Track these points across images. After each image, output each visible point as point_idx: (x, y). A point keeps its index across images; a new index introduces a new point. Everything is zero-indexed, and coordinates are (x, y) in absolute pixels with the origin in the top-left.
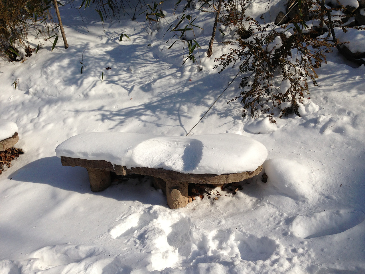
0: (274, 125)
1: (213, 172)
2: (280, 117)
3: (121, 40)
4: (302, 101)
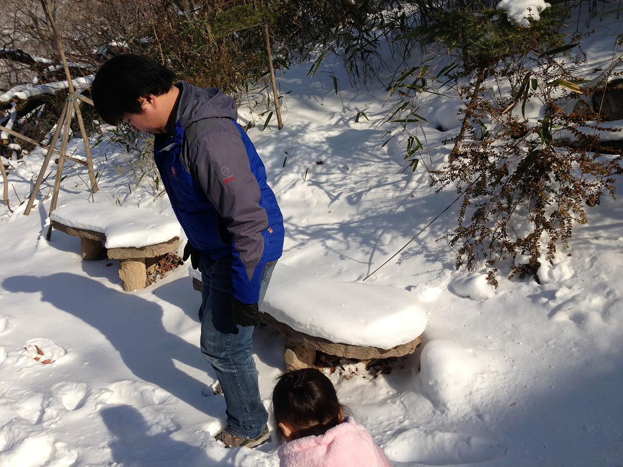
0: (492, 288)
1: (326, 337)
2: (510, 278)
3: (357, 121)
4: (553, 258)
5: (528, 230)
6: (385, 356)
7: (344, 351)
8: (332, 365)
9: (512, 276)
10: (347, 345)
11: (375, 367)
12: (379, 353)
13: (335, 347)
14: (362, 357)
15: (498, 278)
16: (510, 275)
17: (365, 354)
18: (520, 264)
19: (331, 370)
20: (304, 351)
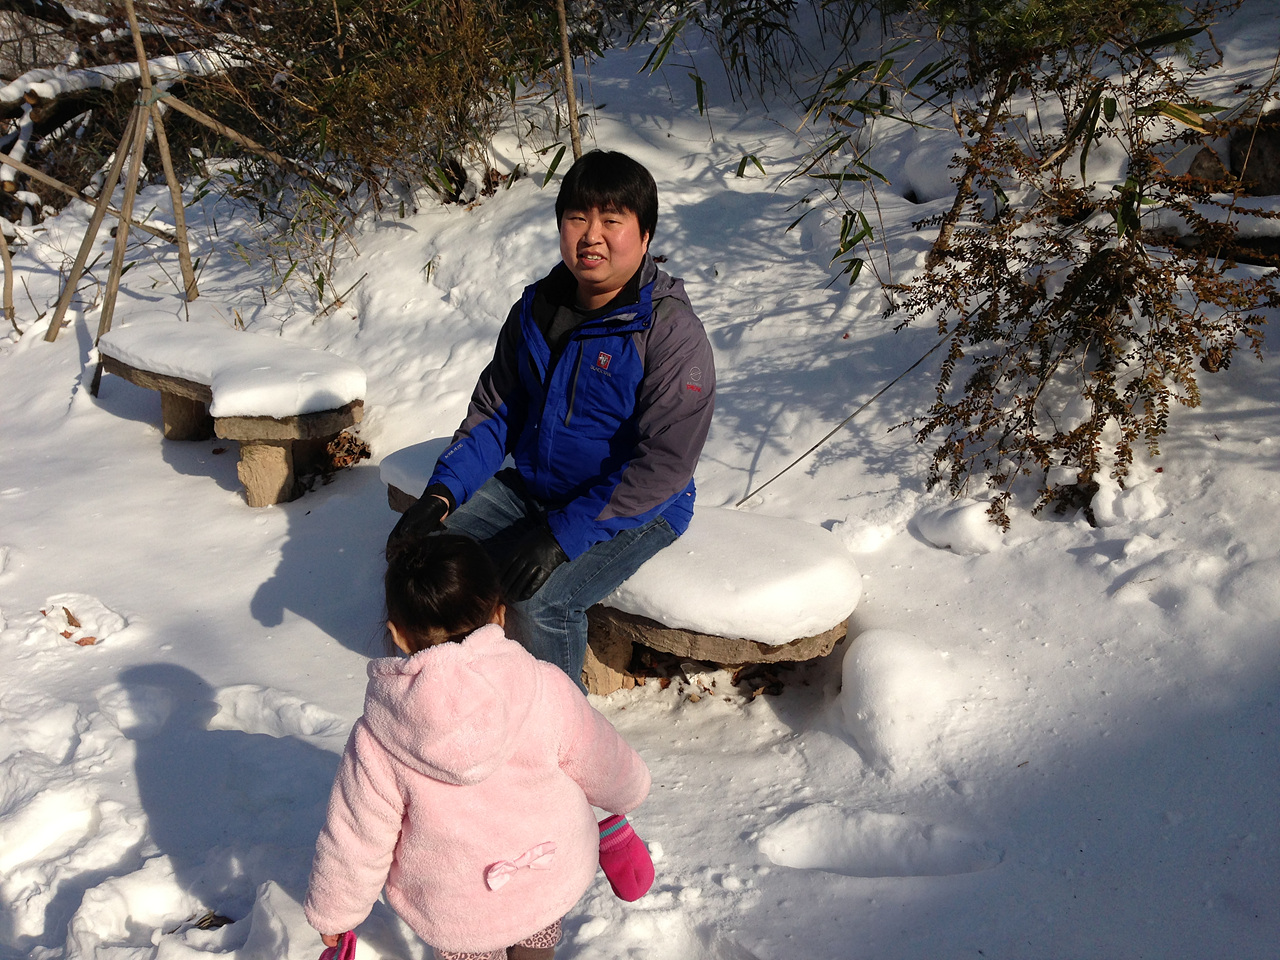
0: (997, 530)
1: (653, 614)
2: (1034, 513)
3: (740, 174)
4: (1125, 474)
5: (1078, 414)
6: (772, 658)
7: (689, 645)
8: (664, 673)
9: (1040, 508)
10: (695, 633)
11: (751, 680)
12: (760, 653)
13: (670, 637)
14: (725, 660)
15: (1011, 512)
16: (1036, 505)
17: (732, 653)
18: (1057, 485)
19: (661, 683)
20: (611, 642)
